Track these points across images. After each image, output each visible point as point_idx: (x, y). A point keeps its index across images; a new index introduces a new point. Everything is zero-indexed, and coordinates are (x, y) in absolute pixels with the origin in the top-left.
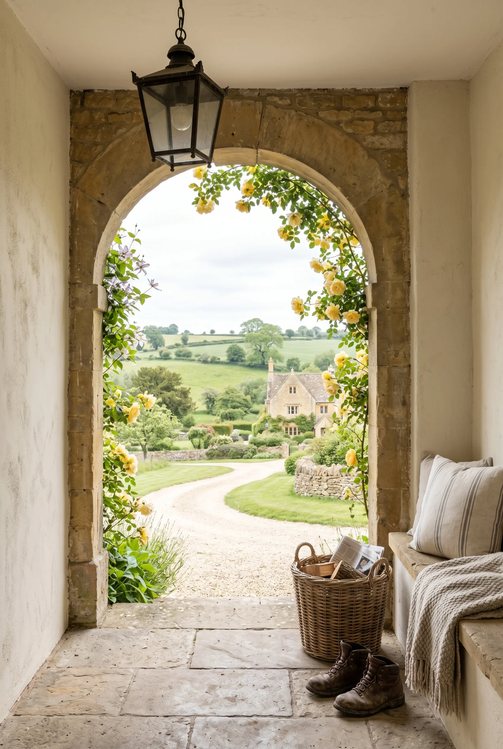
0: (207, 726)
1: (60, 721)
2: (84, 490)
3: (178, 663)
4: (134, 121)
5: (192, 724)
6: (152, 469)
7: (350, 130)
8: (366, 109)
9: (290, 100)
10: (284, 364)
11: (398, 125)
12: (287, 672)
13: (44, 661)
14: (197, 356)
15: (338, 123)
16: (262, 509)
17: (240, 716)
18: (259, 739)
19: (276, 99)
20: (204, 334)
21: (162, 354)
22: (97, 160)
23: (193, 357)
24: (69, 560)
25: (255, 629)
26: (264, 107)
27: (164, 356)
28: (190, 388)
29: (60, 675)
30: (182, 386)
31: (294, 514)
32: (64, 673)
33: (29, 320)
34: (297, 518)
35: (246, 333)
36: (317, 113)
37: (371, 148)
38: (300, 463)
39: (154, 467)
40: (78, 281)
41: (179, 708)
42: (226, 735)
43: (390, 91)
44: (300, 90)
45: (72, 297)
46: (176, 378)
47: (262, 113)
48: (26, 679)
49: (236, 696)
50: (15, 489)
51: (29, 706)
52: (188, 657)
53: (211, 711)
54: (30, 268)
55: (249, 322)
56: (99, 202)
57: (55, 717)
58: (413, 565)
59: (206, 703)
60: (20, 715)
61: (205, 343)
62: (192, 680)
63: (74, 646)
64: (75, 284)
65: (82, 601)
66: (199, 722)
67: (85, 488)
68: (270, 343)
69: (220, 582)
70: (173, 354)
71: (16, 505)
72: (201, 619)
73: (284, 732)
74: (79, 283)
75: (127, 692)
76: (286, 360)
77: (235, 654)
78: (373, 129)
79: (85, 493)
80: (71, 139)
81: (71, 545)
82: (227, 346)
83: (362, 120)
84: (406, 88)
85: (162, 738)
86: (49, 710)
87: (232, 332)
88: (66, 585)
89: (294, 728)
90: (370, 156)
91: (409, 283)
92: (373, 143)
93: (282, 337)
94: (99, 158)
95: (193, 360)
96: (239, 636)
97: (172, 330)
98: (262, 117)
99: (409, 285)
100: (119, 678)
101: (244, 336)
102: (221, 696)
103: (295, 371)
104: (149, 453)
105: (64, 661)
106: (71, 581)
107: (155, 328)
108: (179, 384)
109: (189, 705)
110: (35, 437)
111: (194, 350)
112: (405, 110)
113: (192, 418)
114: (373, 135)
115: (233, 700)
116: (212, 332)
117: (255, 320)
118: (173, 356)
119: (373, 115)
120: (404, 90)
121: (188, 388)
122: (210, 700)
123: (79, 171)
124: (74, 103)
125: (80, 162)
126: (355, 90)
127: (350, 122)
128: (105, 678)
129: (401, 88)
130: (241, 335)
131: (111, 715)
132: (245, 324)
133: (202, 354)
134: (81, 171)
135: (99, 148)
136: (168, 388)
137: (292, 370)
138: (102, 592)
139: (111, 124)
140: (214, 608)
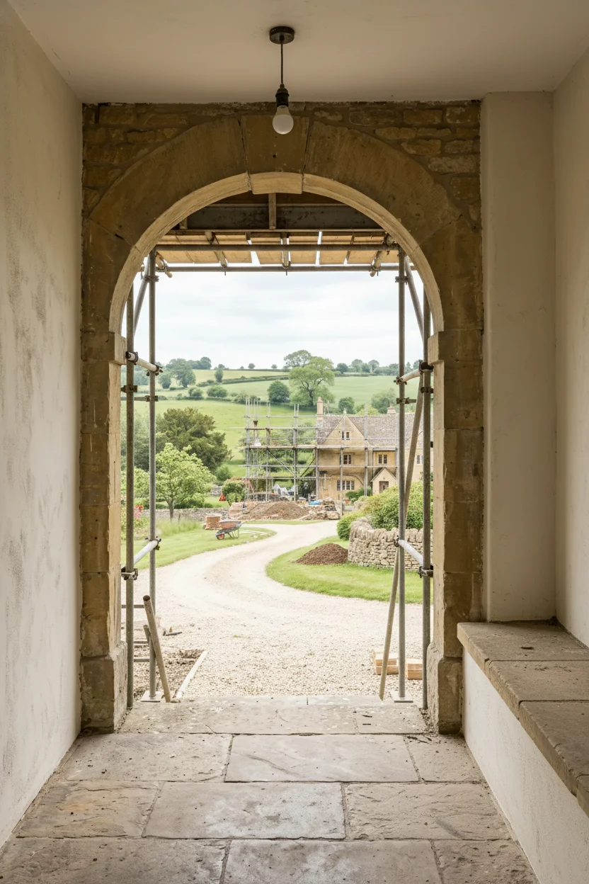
0: (244, 850)
1: (71, 844)
2: (99, 573)
3: (212, 776)
4: (158, 140)
5: (227, 849)
6: (180, 531)
7: (412, 152)
8: (431, 126)
9: (343, 116)
10: (336, 405)
11: (469, 144)
12: (338, 786)
13: (52, 773)
14: (233, 395)
15: (399, 142)
16: (310, 581)
17: (283, 839)
18: (306, 866)
19: (325, 114)
20: (242, 369)
21: (193, 393)
22: (114, 185)
23: (228, 397)
24: (82, 655)
25: (300, 735)
26: (312, 123)
27: (195, 395)
28: (224, 434)
29: (72, 789)
30: (215, 431)
31: (348, 588)
32: (76, 787)
33: (34, 372)
34: (351, 593)
35: (291, 368)
36: (374, 131)
37: (437, 172)
38: (354, 526)
39: (182, 528)
40: (93, 329)
41: (212, 829)
42: (267, 862)
43: (459, 104)
44: (355, 104)
45: (85, 347)
46: (208, 422)
47: (309, 131)
48: (32, 792)
49: (279, 815)
50: (18, 573)
51: (36, 827)
52: (223, 767)
53: (250, 832)
54: (34, 313)
55: (296, 354)
56: (117, 235)
57: (65, 839)
58: (486, 660)
59: (243, 823)
60: (23, 837)
61: (243, 380)
62: (227, 796)
63: (88, 754)
64: (89, 332)
65: (97, 702)
66: (236, 846)
67: (100, 571)
68: (319, 380)
69: (260, 673)
70: (204, 391)
71: (18, 591)
72: (238, 721)
73: (336, 858)
74: (93, 331)
75: (151, 810)
76: (337, 401)
77: (278, 764)
78: (441, 149)
79: (100, 576)
80: (84, 161)
81: (83, 638)
82: (268, 384)
83: (428, 139)
84: (478, 101)
85: (192, 865)
86: (58, 831)
87: (274, 367)
88: (77, 683)
89: (348, 853)
90: (435, 181)
91: (482, 331)
92: (440, 166)
93: (333, 373)
94: (117, 183)
95: (229, 401)
96: (282, 743)
97: (204, 364)
98: (309, 136)
99: (482, 334)
100: (140, 793)
101: (288, 371)
102: (262, 815)
103: (348, 412)
104: (175, 510)
105: (77, 772)
106: (83, 678)
107: (184, 360)
108: (211, 429)
109: (224, 825)
110: (41, 512)
111: (229, 388)
112: (478, 126)
113: (226, 469)
114: (440, 156)
115: (275, 819)
116: (251, 366)
117: (301, 352)
118: (205, 395)
119: (440, 133)
120: (476, 104)
121: (222, 434)
122: (248, 820)
123: (94, 198)
124: (86, 118)
125: (94, 188)
126: (418, 103)
127: (413, 142)
128: (126, 792)
129: (473, 101)
130: (285, 370)
131: (132, 837)
132: (290, 357)
133: (239, 394)
134: (95, 199)
135: (118, 171)
136: (199, 434)
137: (345, 412)
138: (120, 691)
139: (130, 143)
140: (254, 708)
